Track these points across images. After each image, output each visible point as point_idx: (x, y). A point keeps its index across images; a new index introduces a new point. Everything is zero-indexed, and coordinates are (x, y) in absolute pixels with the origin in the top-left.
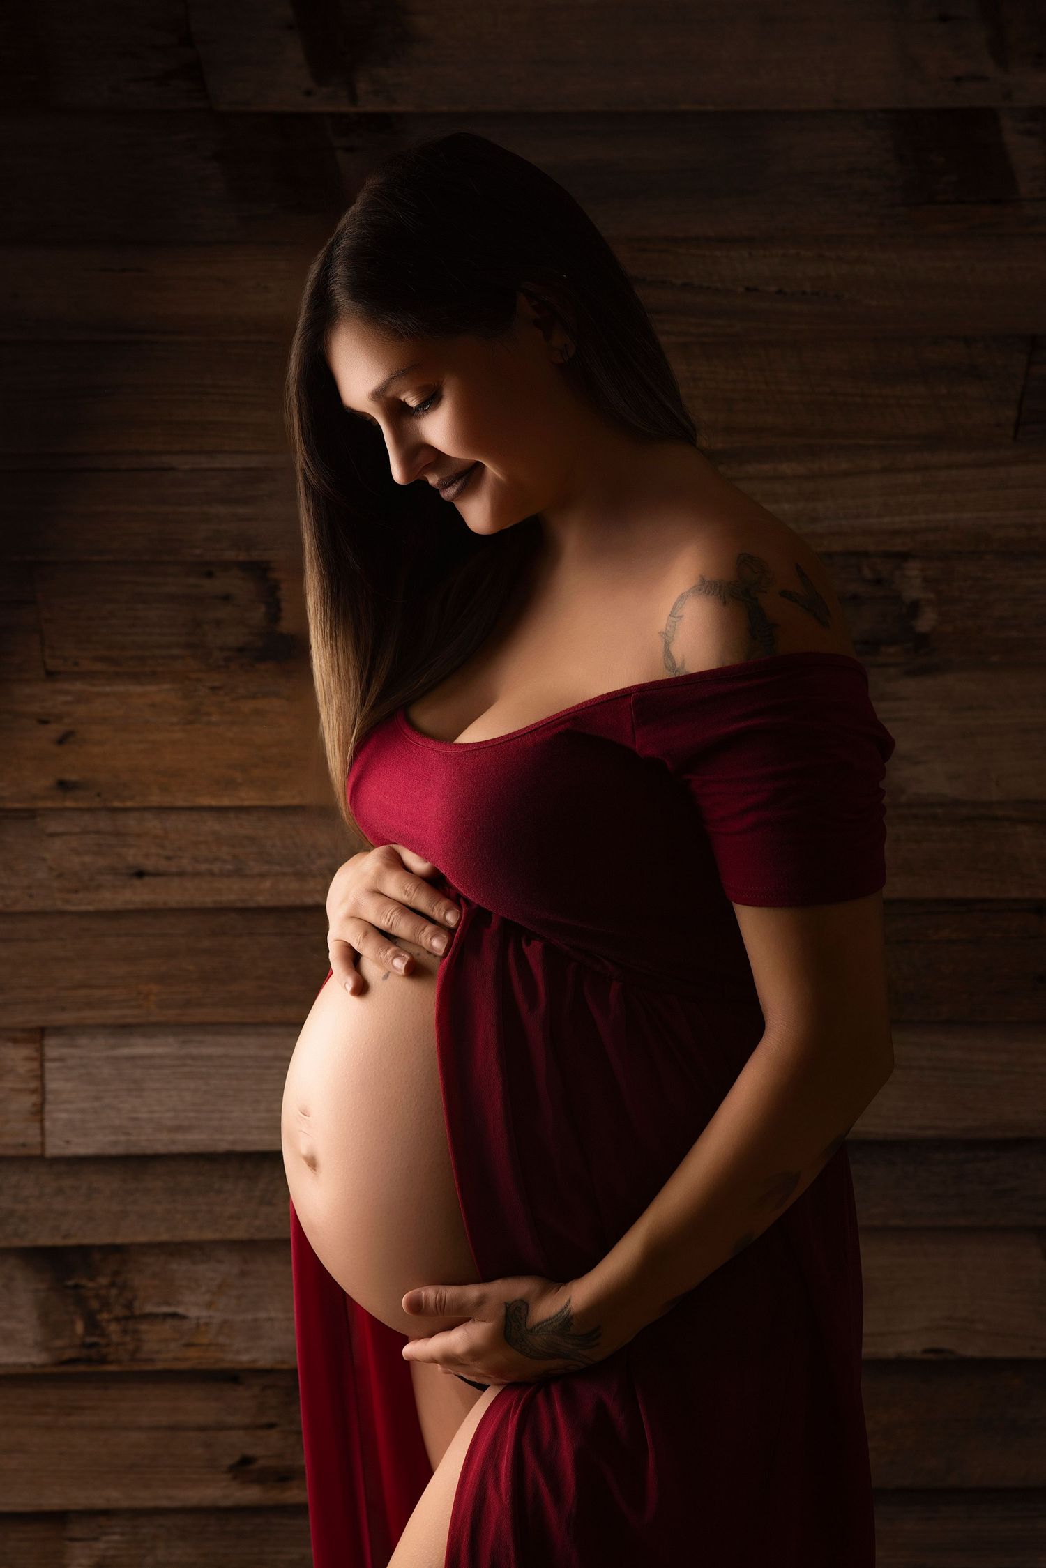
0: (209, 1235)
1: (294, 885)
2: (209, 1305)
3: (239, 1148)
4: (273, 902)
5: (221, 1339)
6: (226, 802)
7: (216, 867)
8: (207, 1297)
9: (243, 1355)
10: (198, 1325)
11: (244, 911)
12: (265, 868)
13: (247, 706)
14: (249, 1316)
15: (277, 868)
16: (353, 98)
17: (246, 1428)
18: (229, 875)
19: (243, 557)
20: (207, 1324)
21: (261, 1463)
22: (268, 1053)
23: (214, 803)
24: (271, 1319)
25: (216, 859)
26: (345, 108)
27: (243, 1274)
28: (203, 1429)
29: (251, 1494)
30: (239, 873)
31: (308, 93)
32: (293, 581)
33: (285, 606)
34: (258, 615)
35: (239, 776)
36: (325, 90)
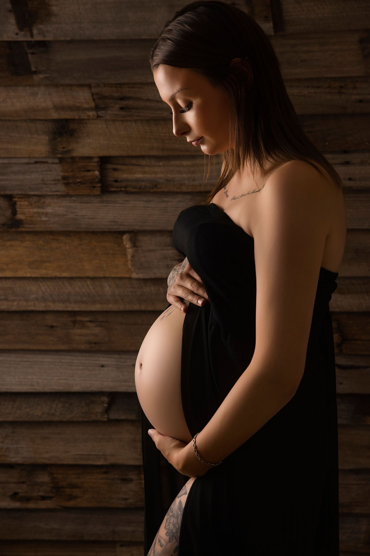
1: (24, 303)
2: (2, 442)
3: (9, 391)
4: (18, 309)
5: (6, 454)
9: (14, 459)
11: (9, 312)
12: (15, 298)
13: (8, 243)
14: (15, 446)
15: (18, 298)
16: (32, 36)
17: (15, 483)
18: (3, 300)
19: (2, 193)
21: (20, 495)
22: (19, 359)
24: (22, 447)
26: (29, 39)
27: (13, 432)
29: (17, 505)
30: (6, 299)
31: (17, 34)
32: (20, 201)
33: (18, 210)
34: (9, 213)
35: (5, 267)
36: (22, 33)
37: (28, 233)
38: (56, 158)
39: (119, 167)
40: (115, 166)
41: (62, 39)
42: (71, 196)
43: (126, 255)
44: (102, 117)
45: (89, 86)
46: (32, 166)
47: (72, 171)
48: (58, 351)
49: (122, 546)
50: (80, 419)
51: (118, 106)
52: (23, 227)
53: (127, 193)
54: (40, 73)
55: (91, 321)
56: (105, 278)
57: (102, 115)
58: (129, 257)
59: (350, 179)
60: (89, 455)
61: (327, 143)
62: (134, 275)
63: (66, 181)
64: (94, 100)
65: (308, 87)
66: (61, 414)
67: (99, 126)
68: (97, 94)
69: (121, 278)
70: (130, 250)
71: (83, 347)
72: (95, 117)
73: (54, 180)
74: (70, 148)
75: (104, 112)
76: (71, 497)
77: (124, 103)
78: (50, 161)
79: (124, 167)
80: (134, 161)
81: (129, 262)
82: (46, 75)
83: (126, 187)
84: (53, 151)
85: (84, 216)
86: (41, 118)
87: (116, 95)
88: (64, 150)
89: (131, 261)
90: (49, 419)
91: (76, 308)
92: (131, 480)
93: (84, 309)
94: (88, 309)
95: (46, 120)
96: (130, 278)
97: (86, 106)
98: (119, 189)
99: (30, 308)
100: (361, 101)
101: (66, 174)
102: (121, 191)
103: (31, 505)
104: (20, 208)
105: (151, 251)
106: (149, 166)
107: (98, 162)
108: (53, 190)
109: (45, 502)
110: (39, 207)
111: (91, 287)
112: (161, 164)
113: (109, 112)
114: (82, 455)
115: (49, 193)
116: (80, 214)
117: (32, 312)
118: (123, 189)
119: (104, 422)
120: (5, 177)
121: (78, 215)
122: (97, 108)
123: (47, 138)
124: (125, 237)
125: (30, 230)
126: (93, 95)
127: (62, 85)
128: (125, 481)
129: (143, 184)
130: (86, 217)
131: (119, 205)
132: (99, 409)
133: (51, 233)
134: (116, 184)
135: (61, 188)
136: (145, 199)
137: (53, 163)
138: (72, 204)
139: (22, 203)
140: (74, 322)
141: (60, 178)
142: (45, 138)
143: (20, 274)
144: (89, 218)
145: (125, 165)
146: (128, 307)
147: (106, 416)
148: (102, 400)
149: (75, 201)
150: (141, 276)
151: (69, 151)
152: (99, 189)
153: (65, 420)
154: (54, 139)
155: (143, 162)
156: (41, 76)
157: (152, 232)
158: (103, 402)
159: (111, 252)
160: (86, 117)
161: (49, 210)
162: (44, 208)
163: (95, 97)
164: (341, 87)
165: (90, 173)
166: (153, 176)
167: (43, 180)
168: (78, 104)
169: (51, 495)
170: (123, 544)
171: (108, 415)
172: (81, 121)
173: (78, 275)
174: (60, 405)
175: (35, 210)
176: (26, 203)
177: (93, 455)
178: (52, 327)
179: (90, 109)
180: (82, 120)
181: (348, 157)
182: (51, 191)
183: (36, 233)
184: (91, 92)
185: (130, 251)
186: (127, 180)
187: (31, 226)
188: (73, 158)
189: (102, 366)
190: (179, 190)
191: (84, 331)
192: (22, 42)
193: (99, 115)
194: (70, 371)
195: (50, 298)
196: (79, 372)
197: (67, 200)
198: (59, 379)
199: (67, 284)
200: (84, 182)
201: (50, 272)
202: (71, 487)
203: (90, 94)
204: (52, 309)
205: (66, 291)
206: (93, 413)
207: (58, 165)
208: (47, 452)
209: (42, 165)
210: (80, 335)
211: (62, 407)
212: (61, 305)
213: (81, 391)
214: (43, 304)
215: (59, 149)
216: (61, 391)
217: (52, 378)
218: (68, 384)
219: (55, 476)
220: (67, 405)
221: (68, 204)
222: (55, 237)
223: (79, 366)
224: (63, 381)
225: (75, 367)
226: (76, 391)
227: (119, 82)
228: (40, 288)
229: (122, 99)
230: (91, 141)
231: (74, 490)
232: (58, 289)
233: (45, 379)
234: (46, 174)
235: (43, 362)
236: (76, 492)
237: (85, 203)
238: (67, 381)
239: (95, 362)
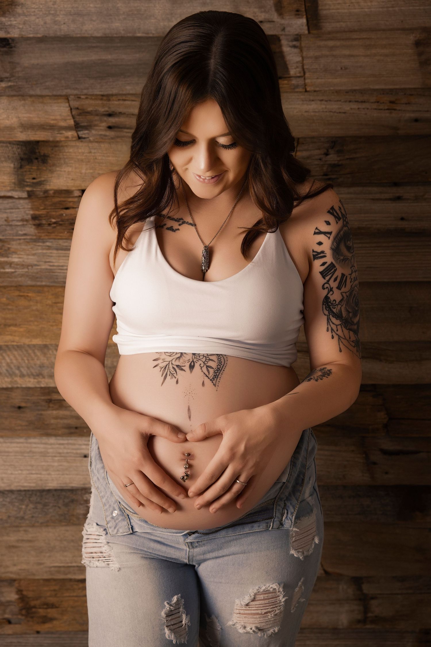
38: (23, 191)
41: (31, 36)
42: (43, 241)
44: (84, 138)
45: (67, 98)
47: (45, 209)
51: (104, 124)
57: (84, 136)
59: (402, 219)
63: (37, 222)
64: (73, 116)
65: (350, 102)
66: (33, 517)
67: (80, 150)
68: (78, 108)
71: (60, 432)
72: (74, 139)
73: (22, 220)
74: (43, 179)
75: (86, 132)
76: (46, 620)
77: (112, 120)
78: (15, 194)
82: (10, 84)
84: (20, 184)
85: (62, 266)
86: (3, 139)
87: (102, 110)
88: (35, 181)
90: (16, 524)
95: (10, 143)
97: (63, 124)
100: (416, 120)
101: (37, 213)
108: (20, 232)
109: (11, 626)
113: (94, 132)
114: (60, 567)
115: (14, 237)
116: (56, 264)
121: (54, 266)
122: (77, 127)
123: (12, 165)
126: (71, 109)
127: (31, 96)
132: (81, 510)
133: (18, 287)
135: (31, 230)
137: (20, 198)
138: (45, 251)
140: (49, 401)
141: (29, 217)
142: (9, 166)
148: (86, 498)
149: (49, 248)
151: (40, 183)
154: (21, 167)
156: (4, 84)
160: (63, 139)
161: (15, 259)
162: (8, 257)
163: (74, 113)
164: (391, 102)
165: (68, 211)
167: (6, 220)
168: (52, 122)
172: (55, 145)
174: (31, 506)
177: (74, 567)
178: (20, 408)
179: (68, 128)
180: (57, 142)
181: (400, 191)
182: (18, 235)
184: (70, 106)
188: (46, 191)
191: (62, 413)
193: (80, 136)
194: (43, 463)
195: (17, 372)
196: (56, 464)
197: (39, 246)
198: (29, 474)
199: (38, 353)
200: (61, 223)
201: (17, 339)
202: (45, 607)
203: (69, 108)
204: (19, 386)
205: (38, 362)
206: (73, 515)
207: (27, 201)
208: (15, 565)
209: (6, 201)
210: (56, 418)
211: (33, 508)
212: (32, 380)
213: (59, 488)
214: (8, 380)
215: (28, 180)
216: (32, 489)
217: (20, 472)
218: (41, 480)
219: (25, 593)
220: (40, 506)
221: (40, 251)
222: (22, 294)
223: (55, 456)
224: (35, 476)
225: (50, 458)
226: (51, 488)
227: (105, 93)
228: (4, 358)
229: (110, 115)
230: (70, 169)
231: (49, 610)
232: (28, 360)
233: (12, 474)
234: (11, 213)
235: (8, 452)
236: (52, 612)
237: (62, 249)
238: (39, 476)
239: (74, 451)
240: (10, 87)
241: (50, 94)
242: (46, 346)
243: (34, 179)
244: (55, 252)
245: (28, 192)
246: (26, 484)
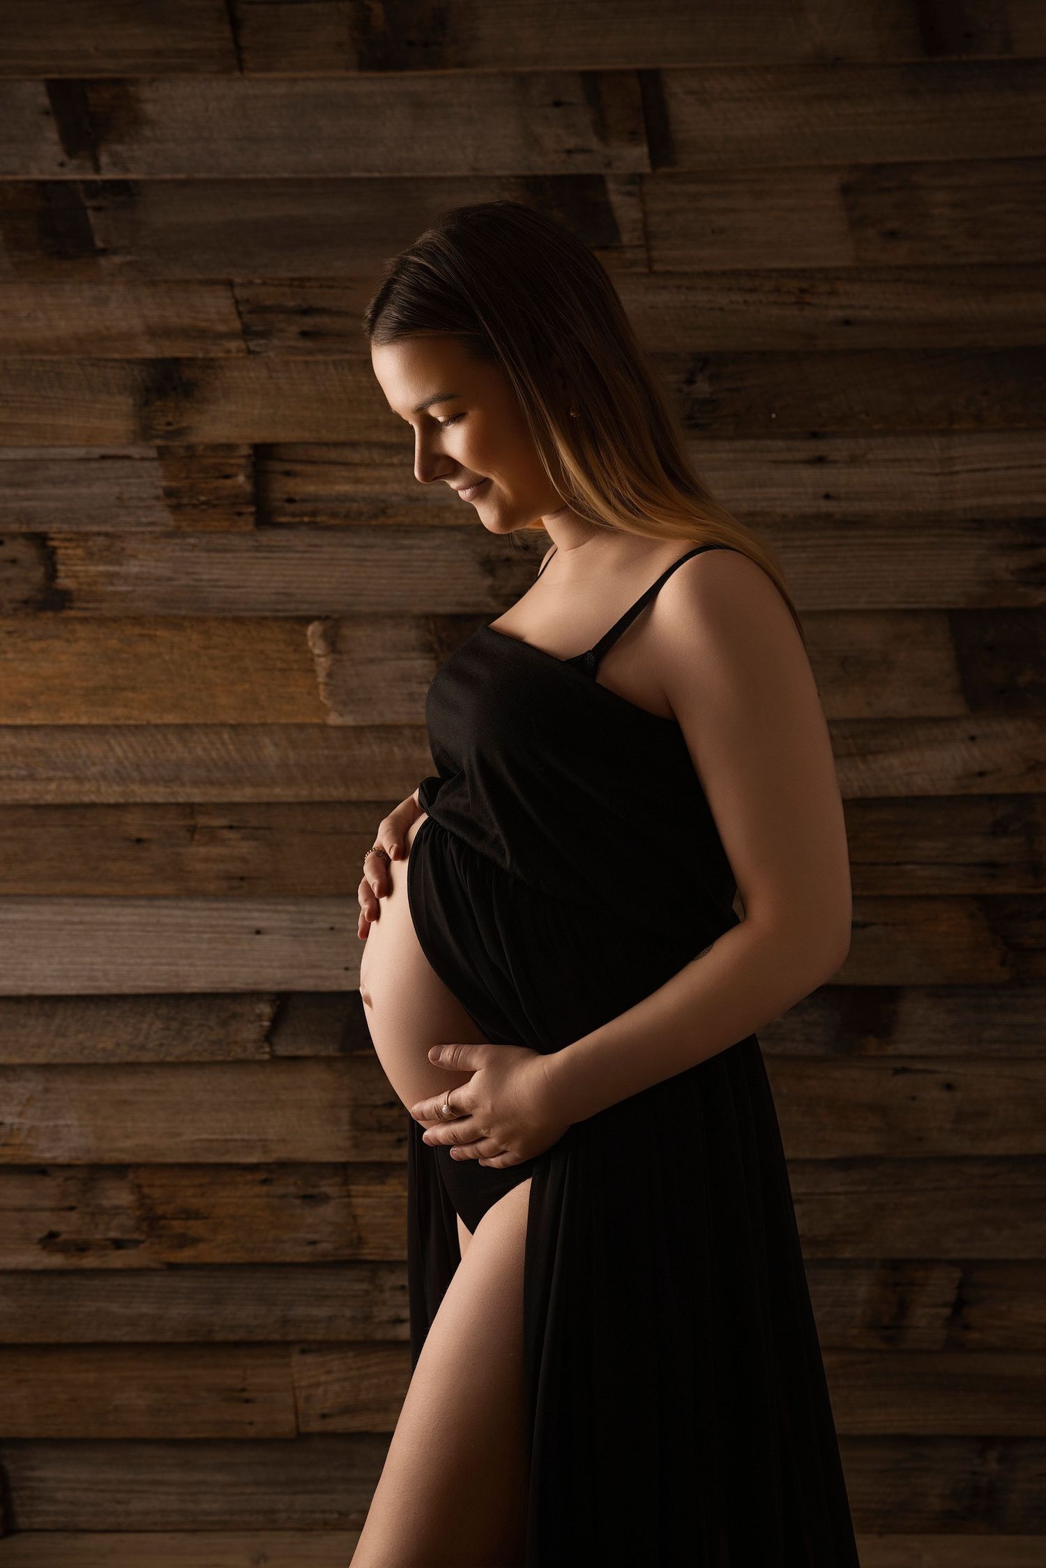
0: (16, 1060)
1: (74, 787)
2: (20, 1114)
3: (37, 992)
4: (58, 800)
5: (30, 1141)
6: (19, 721)
7: (13, 773)
8: (19, 1108)
9: (47, 1152)
10: (12, 1130)
11: (37, 807)
12: (51, 773)
13: (36, 646)
14: (51, 1123)
15: (60, 774)
16: (97, 169)
17: (52, 1210)
18: (23, 779)
19: (24, 529)
20: (19, 1129)
21: (63, 1237)
22: (61, 918)
23: (10, 722)
24: (67, 1126)
25: (13, 766)
26: (91, 176)
27: (46, 1090)
28: (19, 1210)
29: (56, 1261)
30: (32, 777)
31: (62, 165)
32: (66, 548)
33: (60, 567)
34: (38, 574)
35: (29, 702)
36: (75, 162)
37: (84, 620)
38: (150, 447)
39: (298, 468)
40: (288, 467)
41: (168, 176)
42: (184, 535)
43: (314, 671)
44: (258, 353)
45: (230, 284)
46: (94, 465)
47: (187, 478)
48: (153, 897)
49: (303, 1352)
50: (206, 1057)
51: (295, 329)
52: (71, 608)
53: (315, 526)
54: (115, 252)
55: (231, 827)
56: (264, 725)
57: (258, 349)
58: (321, 678)
59: (827, 497)
60: (226, 1141)
61: (774, 416)
62: (333, 719)
63: (174, 501)
64: (240, 314)
65: (730, 289)
66: (161, 1045)
67: (252, 375)
68: (247, 301)
69: (301, 727)
70: (322, 659)
71: (212, 887)
72: (241, 354)
73: (147, 498)
74: (184, 425)
75: (262, 342)
76: (185, 1241)
77: (309, 322)
78: (135, 452)
79: (309, 469)
80: (333, 455)
81: (322, 687)
82: (129, 258)
83: (314, 514)
84: (144, 433)
85: (217, 580)
86: (117, 356)
87: (291, 304)
88: (170, 428)
89: (326, 684)
90: (130, 1058)
91: (196, 795)
92: (325, 1198)
93: (215, 800)
94: (224, 800)
95: (128, 361)
96: (323, 727)
97: (221, 328)
98: (297, 519)
99: (86, 799)
100: (847, 322)
101: (174, 484)
102: (303, 523)
103: (90, 1261)
104: (64, 564)
105: (371, 661)
106: (368, 465)
107: (249, 456)
108: (143, 520)
109: (122, 1252)
110: (111, 563)
111: (231, 747)
112: (395, 460)
113: (276, 342)
114: (211, 1141)
115: (133, 529)
116: (205, 577)
117: (92, 805)
118: (306, 519)
119: (261, 1063)
120: (30, 492)
121: (201, 580)
123: (131, 401)
124: (312, 629)
125: (87, 614)
126: (237, 302)
127: (166, 281)
128: (311, 1199)
129: (355, 506)
130: (221, 583)
131: (298, 555)
132: (249, 1032)
133: (137, 620)
134: (290, 508)
135: (164, 516)
136: (357, 541)
137: (143, 459)
138: (186, 554)
139: (70, 552)
140: (192, 830)
141: (160, 492)
142: (125, 403)
143: (66, 718)
144: (227, 587)
145: (313, 463)
146: (319, 793)
147: (267, 1049)
148: (258, 1011)
149: (194, 548)
150: (349, 720)
151: (180, 433)
152: (251, 519)
153: (169, 1059)
154: (147, 403)
155: (355, 457)
156: (117, 259)
157: (374, 618)
158: (260, 1017)
159: (279, 664)
160: (221, 355)
161: (133, 568)
162: (121, 565)
163: (241, 308)
164: (802, 291)
165: (229, 482)
166: (377, 488)
167: (118, 498)
168: (203, 324)
169: (136, 1236)
170: (307, 1347)
171: (271, 1045)
172: (209, 364)
173: (201, 720)
174: (158, 1024)
175: (101, 568)
176: (80, 552)
177: (236, 1140)
178: (139, 841)
179: (231, 335)
180: (212, 360)
181: (821, 447)
182: (139, 524)
183: (102, 621)
184: (234, 297)
185: (323, 664)
186: (316, 498)
187: (91, 605)
188: (190, 447)
189: (258, 932)
190: (436, 522)
191: (215, 851)
192: (74, 182)
193: (252, 348)
194: (181, 945)
195: (135, 774)
196: (204, 946)
197: (176, 544)
198: (155, 964)
199: (174, 740)
200: (215, 502)
201: (135, 713)
202: (183, 1216)
203: (232, 301)
204: (138, 800)
205: (173, 757)
206: (236, 1043)
207: (156, 464)
208: (128, 1137)
209: (118, 464)
210: (207, 860)
211: (163, 1029)
212: (161, 789)
213: (209, 990)
214: (117, 788)
215: (159, 427)
216: (161, 991)
217: (138, 960)
218: (177, 976)
219: (146, 1190)
220: (174, 1025)
221: (178, 554)
222: (146, 632)
223: (203, 932)
224: (165, 968)
225: (195, 935)
226: (195, 990)
227: (297, 275)
228: (112, 749)
229: (306, 312)
230: (233, 408)
231: (191, 1223)
232: (155, 752)
233: (123, 964)
234: (128, 484)
235: (118, 924)
236: (196, 1228)
237: (217, 551)
238: (174, 968)
239: (238, 923)
240: (129, 263)
241: (199, 276)
242: (187, 726)
243: (169, 424)
244: (204, 554)
245: (159, 448)
246: (149, 983)
